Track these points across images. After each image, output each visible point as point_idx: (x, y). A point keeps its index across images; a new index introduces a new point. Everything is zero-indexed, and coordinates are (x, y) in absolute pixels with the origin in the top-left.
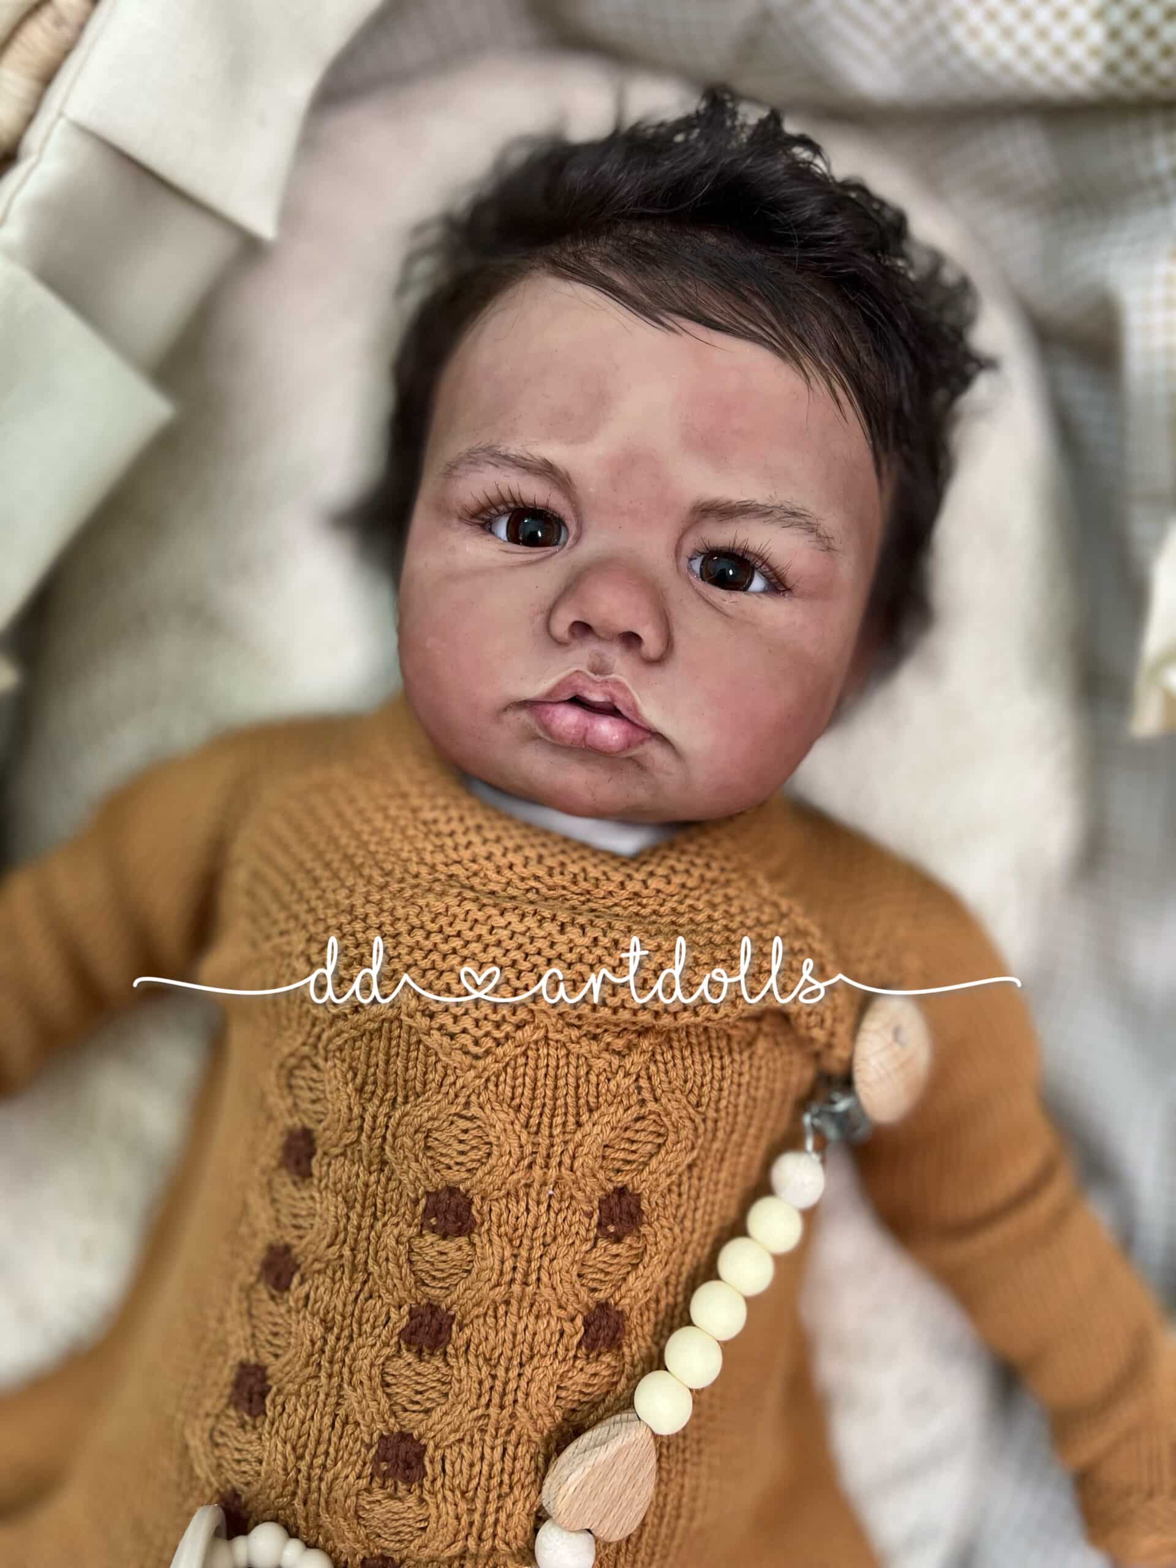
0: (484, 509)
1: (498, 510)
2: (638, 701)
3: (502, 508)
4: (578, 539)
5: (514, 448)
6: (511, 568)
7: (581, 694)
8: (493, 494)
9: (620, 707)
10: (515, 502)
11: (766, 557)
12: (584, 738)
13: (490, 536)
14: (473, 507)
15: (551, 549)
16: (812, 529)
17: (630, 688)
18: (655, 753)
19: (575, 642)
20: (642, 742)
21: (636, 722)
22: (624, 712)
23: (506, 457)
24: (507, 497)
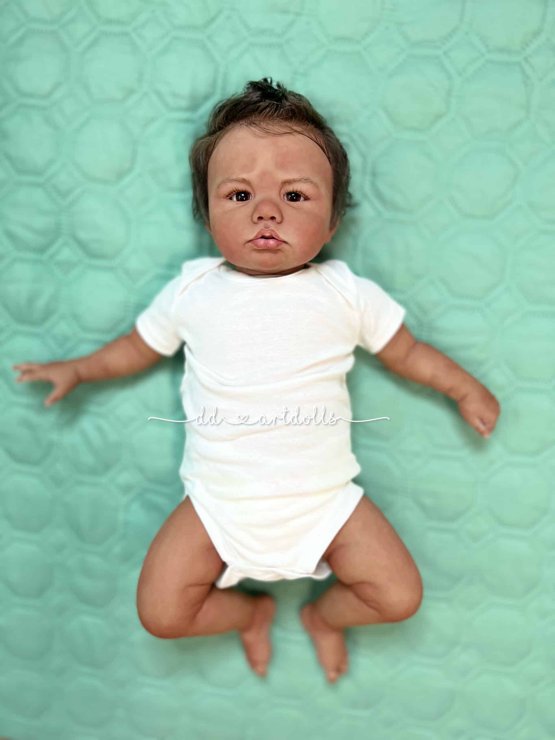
0: (230, 194)
1: (233, 194)
2: (278, 233)
3: (234, 193)
4: (255, 197)
5: (234, 177)
6: (240, 207)
7: (264, 235)
8: (231, 190)
9: (274, 236)
10: (237, 191)
11: (302, 191)
12: (266, 246)
13: (232, 201)
14: (227, 194)
15: (249, 201)
16: (312, 182)
17: (275, 230)
18: (284, 246)
19: (259, 222)
20: (281, 244)
21: (279, 239)
22: (275, 237)
23: (232, 180)
24: (235, 190)
